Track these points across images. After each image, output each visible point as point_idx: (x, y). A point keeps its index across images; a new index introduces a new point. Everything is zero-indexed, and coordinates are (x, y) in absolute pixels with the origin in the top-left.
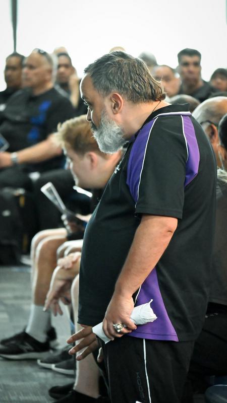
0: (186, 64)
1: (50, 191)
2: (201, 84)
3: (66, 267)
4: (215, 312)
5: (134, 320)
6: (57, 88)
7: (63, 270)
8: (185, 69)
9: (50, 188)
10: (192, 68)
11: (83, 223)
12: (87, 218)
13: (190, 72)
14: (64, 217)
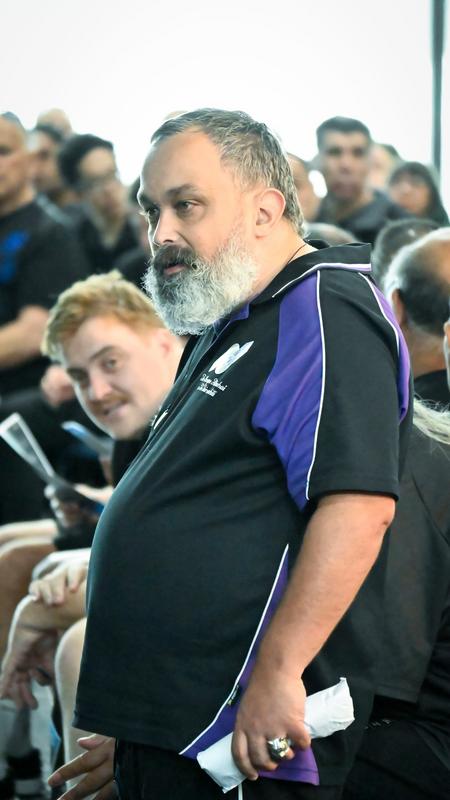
0: (335, 152)
1: (16, 432)
2: (367, 197)
3: (49, 600)
4: (383, 718)
5: (312, 728)
6: (42, 202)
7: (39, 606)
8: (333, 163)
9: (17, 424)
10: (348, 160)
11: (94, 506)
12: (105, 495)
13: (345, 171)
14: (50, 491)
